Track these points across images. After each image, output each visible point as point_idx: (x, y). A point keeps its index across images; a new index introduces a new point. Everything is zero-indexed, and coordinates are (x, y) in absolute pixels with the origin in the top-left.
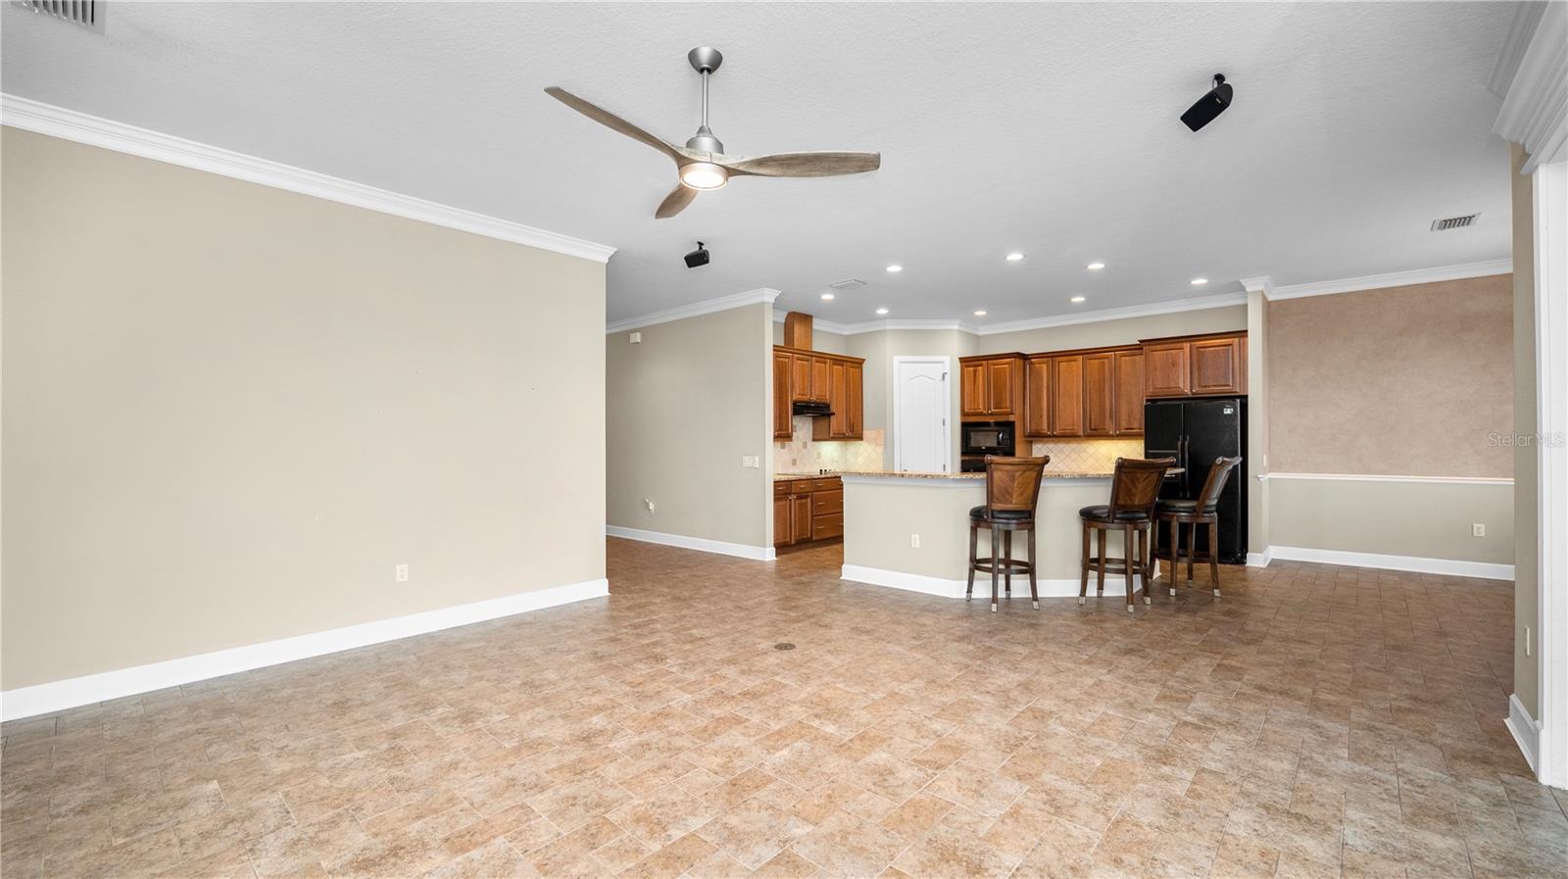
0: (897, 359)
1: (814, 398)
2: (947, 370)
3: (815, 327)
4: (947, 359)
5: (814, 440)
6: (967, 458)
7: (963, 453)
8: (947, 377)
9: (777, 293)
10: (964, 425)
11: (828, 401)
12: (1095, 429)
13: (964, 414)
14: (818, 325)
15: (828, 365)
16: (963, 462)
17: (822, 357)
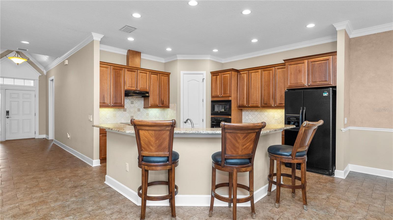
0: (182, 72)
1: (138, 89)
2: (205, 77)
3: (142, 57)
4: (204, 72)
5: (144, 108)
6: (213, 116)
7: (212, 114)
8: (205, 81)
9: (102, 36)
10: (212, 102)
11: (148, 90)
12: (266, 104)
13: (212, 97)
14: (143, 56)
15: (148, 74)
16: (212, 118)
17: (145, 71)
